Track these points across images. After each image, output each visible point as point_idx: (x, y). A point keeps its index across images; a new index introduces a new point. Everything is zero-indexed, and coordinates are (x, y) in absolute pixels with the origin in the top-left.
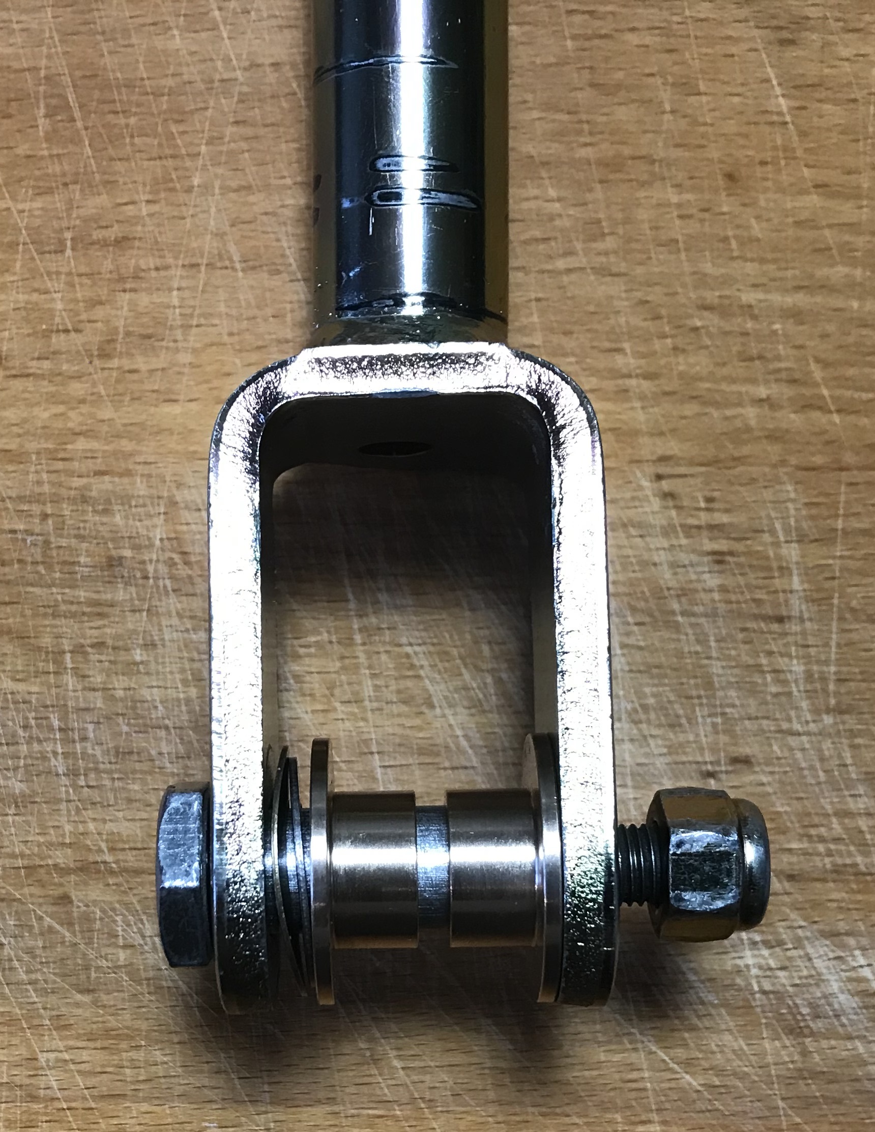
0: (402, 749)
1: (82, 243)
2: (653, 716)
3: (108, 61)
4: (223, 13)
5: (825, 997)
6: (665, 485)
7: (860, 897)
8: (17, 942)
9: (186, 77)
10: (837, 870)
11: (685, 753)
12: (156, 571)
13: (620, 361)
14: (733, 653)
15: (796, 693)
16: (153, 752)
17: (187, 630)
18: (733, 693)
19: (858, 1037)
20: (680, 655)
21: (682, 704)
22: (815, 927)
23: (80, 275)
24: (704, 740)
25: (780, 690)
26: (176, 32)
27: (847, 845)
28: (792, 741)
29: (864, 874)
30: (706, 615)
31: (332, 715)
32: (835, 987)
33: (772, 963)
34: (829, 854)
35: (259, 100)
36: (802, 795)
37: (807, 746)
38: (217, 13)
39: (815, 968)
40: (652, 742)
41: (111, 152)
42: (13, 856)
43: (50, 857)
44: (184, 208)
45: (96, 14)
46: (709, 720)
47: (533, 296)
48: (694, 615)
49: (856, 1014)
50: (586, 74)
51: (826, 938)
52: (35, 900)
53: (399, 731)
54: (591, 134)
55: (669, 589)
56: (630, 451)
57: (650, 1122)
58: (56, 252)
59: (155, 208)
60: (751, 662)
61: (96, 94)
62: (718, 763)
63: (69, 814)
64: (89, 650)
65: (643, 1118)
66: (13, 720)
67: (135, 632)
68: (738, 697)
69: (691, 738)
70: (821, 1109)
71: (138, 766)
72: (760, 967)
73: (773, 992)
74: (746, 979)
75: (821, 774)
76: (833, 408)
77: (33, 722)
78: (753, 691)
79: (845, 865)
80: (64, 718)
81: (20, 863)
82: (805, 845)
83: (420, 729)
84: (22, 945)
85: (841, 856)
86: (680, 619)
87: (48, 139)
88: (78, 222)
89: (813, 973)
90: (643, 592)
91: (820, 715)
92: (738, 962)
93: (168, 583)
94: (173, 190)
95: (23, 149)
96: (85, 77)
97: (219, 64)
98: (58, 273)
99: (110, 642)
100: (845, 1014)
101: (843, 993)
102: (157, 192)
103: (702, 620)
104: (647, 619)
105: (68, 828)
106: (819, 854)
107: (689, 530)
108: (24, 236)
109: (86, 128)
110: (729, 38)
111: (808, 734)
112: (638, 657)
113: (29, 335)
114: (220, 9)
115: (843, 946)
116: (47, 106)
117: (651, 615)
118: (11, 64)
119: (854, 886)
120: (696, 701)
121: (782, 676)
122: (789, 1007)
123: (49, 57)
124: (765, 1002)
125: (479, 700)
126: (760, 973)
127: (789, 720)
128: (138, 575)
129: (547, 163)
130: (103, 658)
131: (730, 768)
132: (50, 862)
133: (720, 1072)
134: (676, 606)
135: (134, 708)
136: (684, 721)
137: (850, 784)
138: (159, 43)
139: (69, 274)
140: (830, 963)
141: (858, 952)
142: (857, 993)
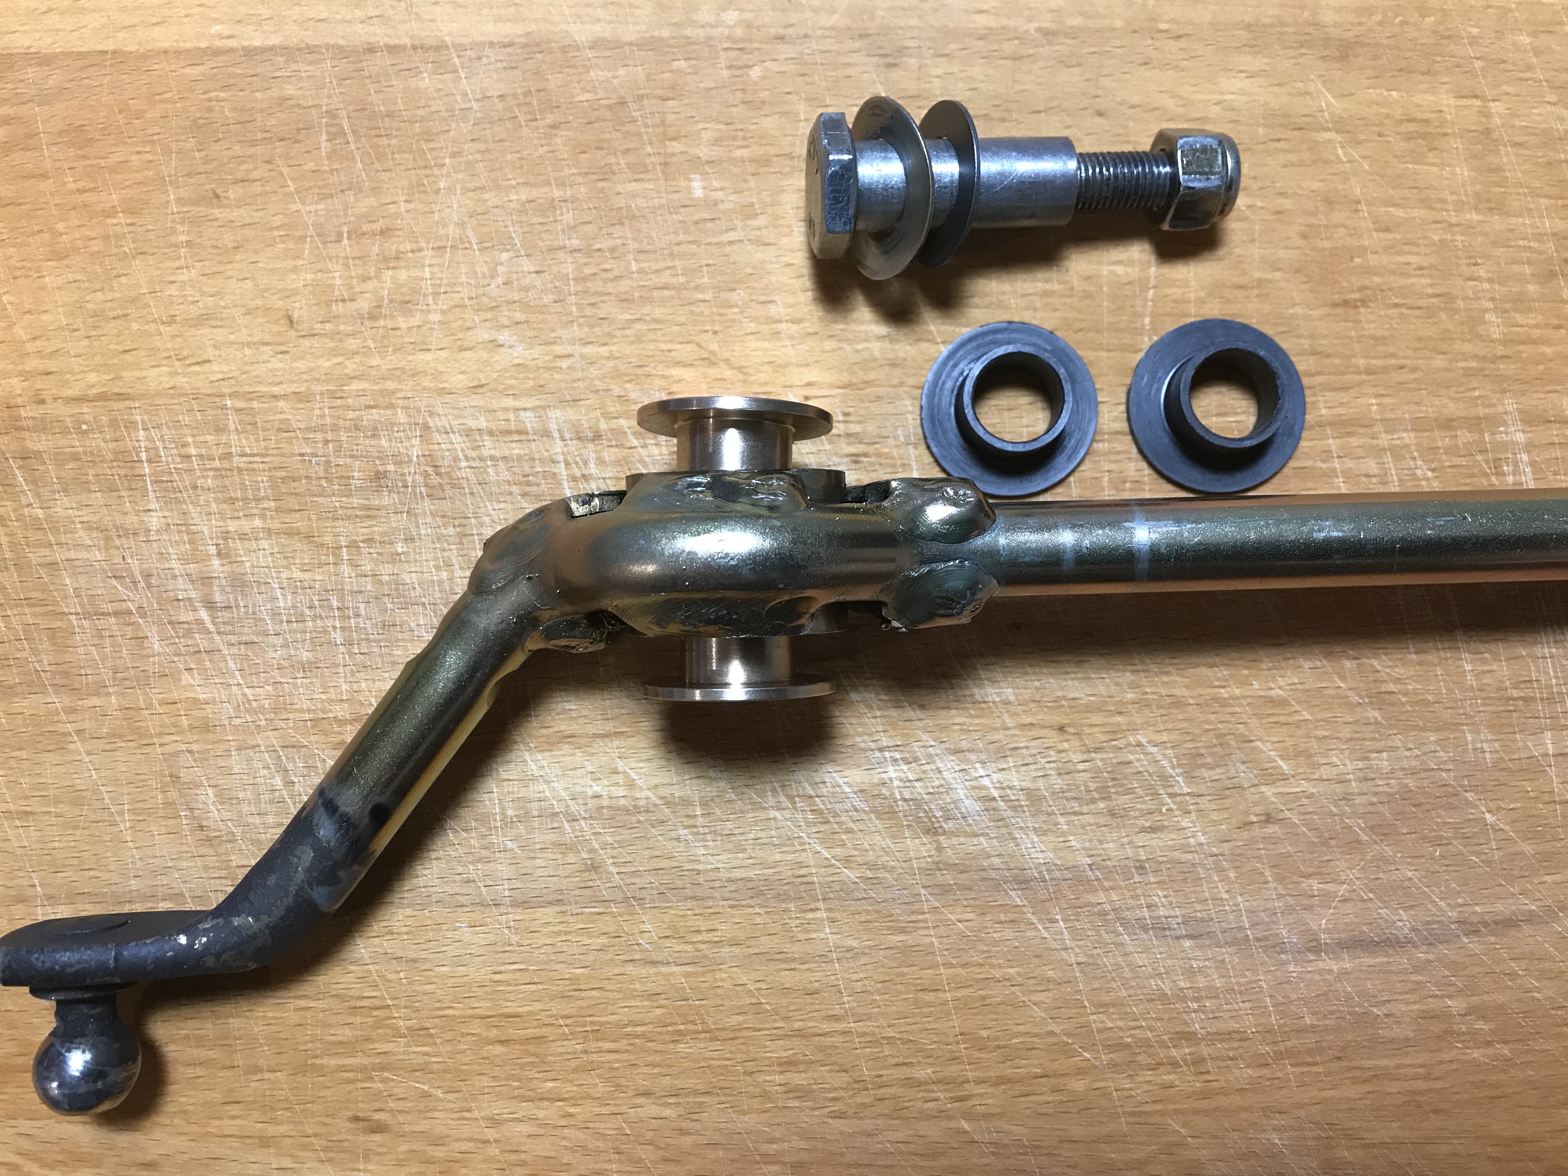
1: (356, 234)
3: (374, 98)
4: (462, 59)
5: (954, 802)
7: (977, 721)
8: (305, 781)
9: (433, 109)
12: (414, 481)
13: (773, 310)
16: (412, 625)
17: (439, 527)
19: (982, 834)
22: (943, 745)
23: (353, 259)
26: (425, 75)
29: (979, 703)
32: (961, 793)
33: (911, 776)
35: (490, 123)
38: (456, 60)
39: (944, 779)
41: (377, 165)
42: (302, 711)
43: (331, 711)
44: (433, 205)
45: (365, 64)
47: (704, 262)
49: (980, 815)
50: (739, 95)
51: (952, 754)
52: (319, 746)
54: (744, 138)
56: (783, 379)
57: (818, 909)
58: (336, 241)
59: (412, 206)
61: (366, 123)
63: (345, 677)
64: (361, 545)
65: (812, 906)
66: (301, 602)
67: (397, 529)
70: (955, 895)
71: (400, 635)
72: (901, 780)
73: (911, 800)
74: (891, 790)
76: (939, 340)
77: (317, 603)
80: (341, 599)
81: (307, 716)
84: (309, 782)
87: (329, 158)
88: (352, 218)
89: (943, 782)
92: (885, 776)
93: (423, 489)
94: (425, 192)
95: (311, 166)
96: (356, 111)
97: (459, 97)
98: (337, 257)
99: (377, 538)
100: (970, 816)
101: (967, 798)
102: (413, 194)
105: (345, 687)
108: (311, 231)
109: (358, 149)
110: (849, 64)
113: (315, 305)
114: (459, 56)
115: (967, 761)
116: (328, 133)
118: (300, 102)
122: (925, 811)
123: (329, 97)
124: (906, 807)
126: (902, 784)
128: (400, 484)
129: (713, 162)
130: (372, 551)
132: (331, 715)
133: (871, 866)
135: (397, 590)
138: (412, 83)
139: (346, 258)
140: (957, 775)
141: (978, 765)
142: (979, 799)
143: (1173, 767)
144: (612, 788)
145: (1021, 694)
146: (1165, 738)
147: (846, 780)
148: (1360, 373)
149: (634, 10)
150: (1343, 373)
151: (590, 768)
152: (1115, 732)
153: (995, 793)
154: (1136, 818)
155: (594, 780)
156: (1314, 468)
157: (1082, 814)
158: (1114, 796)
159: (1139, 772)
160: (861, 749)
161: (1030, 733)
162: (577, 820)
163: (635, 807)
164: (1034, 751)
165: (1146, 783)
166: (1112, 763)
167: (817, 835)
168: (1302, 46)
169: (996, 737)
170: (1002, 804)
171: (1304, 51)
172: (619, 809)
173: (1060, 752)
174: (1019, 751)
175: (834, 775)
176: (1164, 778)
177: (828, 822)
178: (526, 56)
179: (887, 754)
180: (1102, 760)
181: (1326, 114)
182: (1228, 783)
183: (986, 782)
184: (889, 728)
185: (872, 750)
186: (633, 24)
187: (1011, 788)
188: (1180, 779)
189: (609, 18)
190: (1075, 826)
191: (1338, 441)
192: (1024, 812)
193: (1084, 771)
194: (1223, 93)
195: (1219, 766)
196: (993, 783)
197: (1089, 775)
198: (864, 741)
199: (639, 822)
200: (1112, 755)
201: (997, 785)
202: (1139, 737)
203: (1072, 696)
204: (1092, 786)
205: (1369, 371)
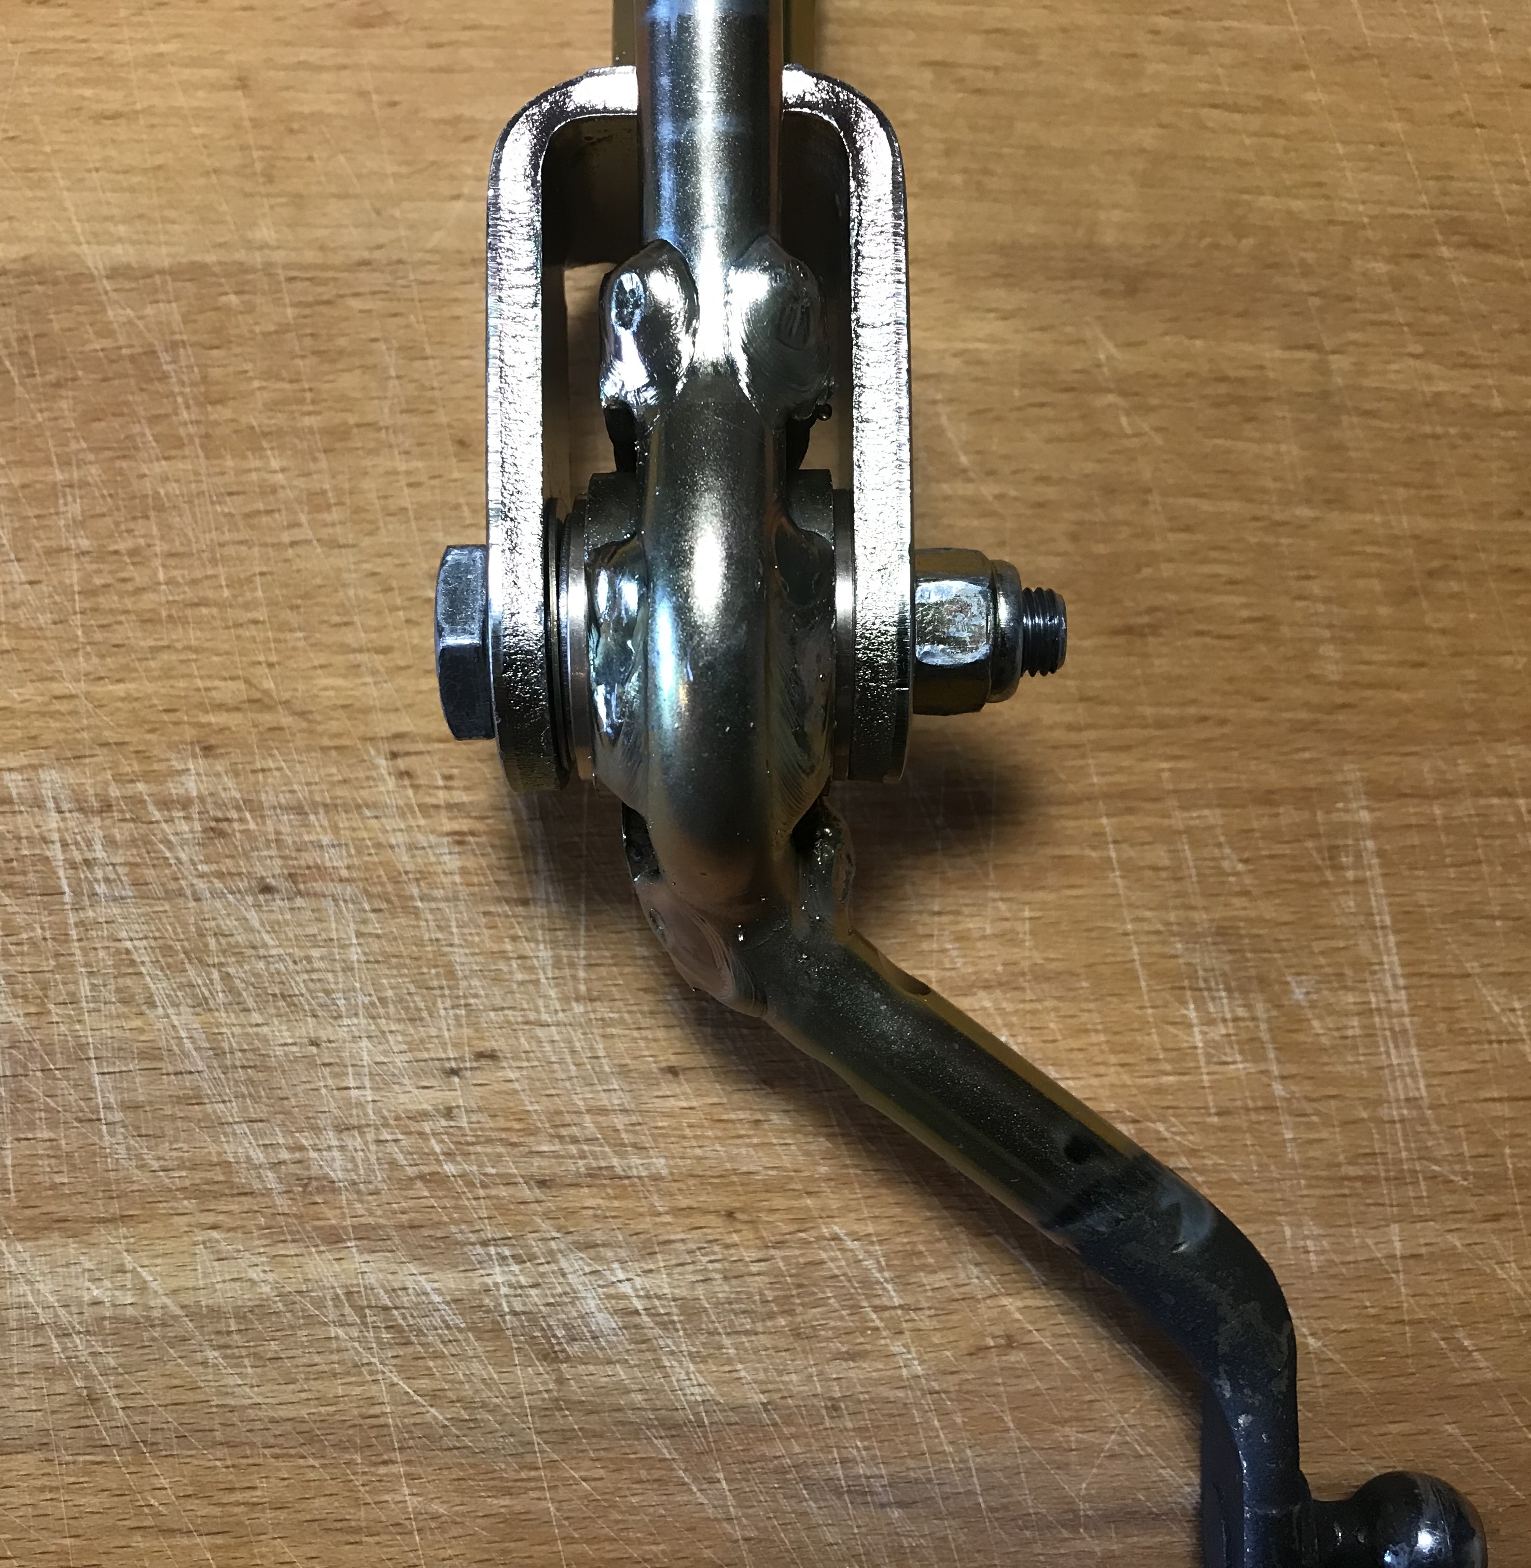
0: (122, 1054)
2: (392, 1009)
6: (402, 763)
7: (616, 1204)
10: (593, 1174)
11: (427, 1050)
14: (477, 939)
15: (543, 980)
18: (475, 982)
20: (420, 943)
21: (423, 996)
22: (570, 1238)
24: (446, 1034)
25: (527, 977)
27: (601, 1145)
28: (540, 1032)
29: (620, 1178)
30: (447, 900)
31: (45, 1019)
32: (592, 1304)
33: (523, 1280)
34: (583, 1156)
36: (553, 1092)
37: (557, 1038)
39: (569, 1284)
40: (390, 1038)
46: (451, 1012)
48: (434, 899)
49: (616, 1335)
51: (581, 1250)
53: (118, 1033)
55: (407, 873)
60: (496, 948)
62: (462, 1059)
68: (483, 987)
69: (434, 1032)
72: (511, 1286)
73: (524, 1313)
75: (573, 1068)
78: (497, 979)
79: (600, 1168)
82: (557, 1147)
83: (141, 1031)
85: (596, 1158)
86: (419, 904)
90: (379, 877)
91: (569, 1003)
100: (603, 1336)
101: (600, 1311)
103: (442, 905)
104: (384, 906)
106: (572, 1157)
107: (426, 810)
111: (558, 1024)
112: (375, 946)
115: (599, 1259)
117: (388, 901)
119: (609, 1191)
120: (437, 992)
121: (529, 963)
122: (543, 1329)
124: (516, 1324)
125: (205, 998)
127: (538, 1011)
131: (475, 1064)
134: (415, 891)
136: (425, 1014)
137: (603, 1078)
140: (586, 1279)
141: (616, 1265)
142: (616, 1312)
143: (881, 1270)
144: (117, 1293)
145: (677, 1167)
146: (871, 1229)
147: (436, 1285)
148: (1146, 726)
149: (169, 227)
150: (1123, 727)
151: (88, 1265)
152: (803, 1220)
153: (638, 1305)
154: (828, 1339)
155: (93, 1280)
156: (1082, 857)
157: (756, 1334)
158: (799, 1309)
159: (835, 1277)
160: (457, 1243)
161: (688, 1221)
162: (69, 1335)
163: (148, 1318)
164: (693, 1246)
165: (844, 1291)
166: (798, 1264)
167: (394, 1361)
168: (1074, 277)
169: (641, 1227)
170: (646, 1318)
171: (1076, 283)
172: (125, 1321)
173: (727, 1247)
174: (672, 1246)
175: (420, 1278)
176: (867, 1283)
177: (408, 1343)
178: (22, 288)
179: (492, 1250)
180: (784, 1258)
181: (1105, 370)
182: (956, 1293)
183: (626, 1288)
184: (495, 1213)
185: (473, 1244)
186: (166, 243)
187: (659, 1297)
188: (889, 1287)
189: (135, 237)
190: (746, 1350)
191: (1114, 820)
192: (677, 1330)
193: (759, 1274)
194: (964, 340)
195: (943, 1269)
196: (636, 1290)
197: (766, 1279)
198: (461, 1232)
199: (153, 1339)
200: (797, 1252)
201: (642, 1293)
202: (836, 1228)
203: (745, 1169)
204: (770, 1295)
205: (1160, 724)
